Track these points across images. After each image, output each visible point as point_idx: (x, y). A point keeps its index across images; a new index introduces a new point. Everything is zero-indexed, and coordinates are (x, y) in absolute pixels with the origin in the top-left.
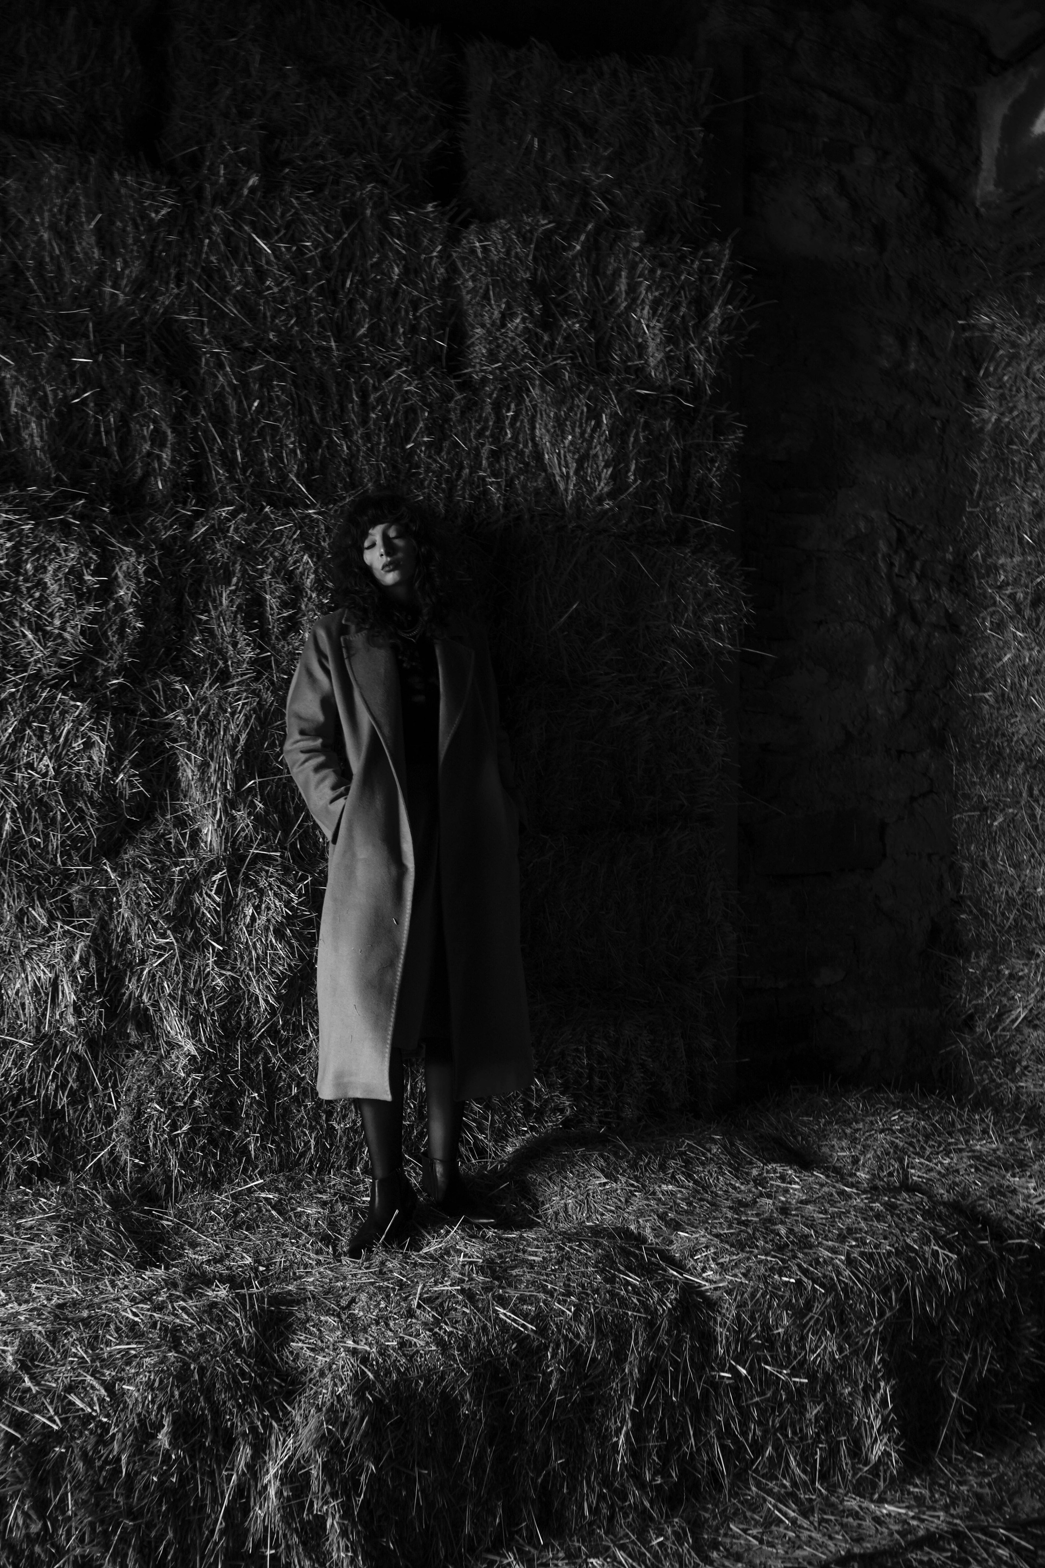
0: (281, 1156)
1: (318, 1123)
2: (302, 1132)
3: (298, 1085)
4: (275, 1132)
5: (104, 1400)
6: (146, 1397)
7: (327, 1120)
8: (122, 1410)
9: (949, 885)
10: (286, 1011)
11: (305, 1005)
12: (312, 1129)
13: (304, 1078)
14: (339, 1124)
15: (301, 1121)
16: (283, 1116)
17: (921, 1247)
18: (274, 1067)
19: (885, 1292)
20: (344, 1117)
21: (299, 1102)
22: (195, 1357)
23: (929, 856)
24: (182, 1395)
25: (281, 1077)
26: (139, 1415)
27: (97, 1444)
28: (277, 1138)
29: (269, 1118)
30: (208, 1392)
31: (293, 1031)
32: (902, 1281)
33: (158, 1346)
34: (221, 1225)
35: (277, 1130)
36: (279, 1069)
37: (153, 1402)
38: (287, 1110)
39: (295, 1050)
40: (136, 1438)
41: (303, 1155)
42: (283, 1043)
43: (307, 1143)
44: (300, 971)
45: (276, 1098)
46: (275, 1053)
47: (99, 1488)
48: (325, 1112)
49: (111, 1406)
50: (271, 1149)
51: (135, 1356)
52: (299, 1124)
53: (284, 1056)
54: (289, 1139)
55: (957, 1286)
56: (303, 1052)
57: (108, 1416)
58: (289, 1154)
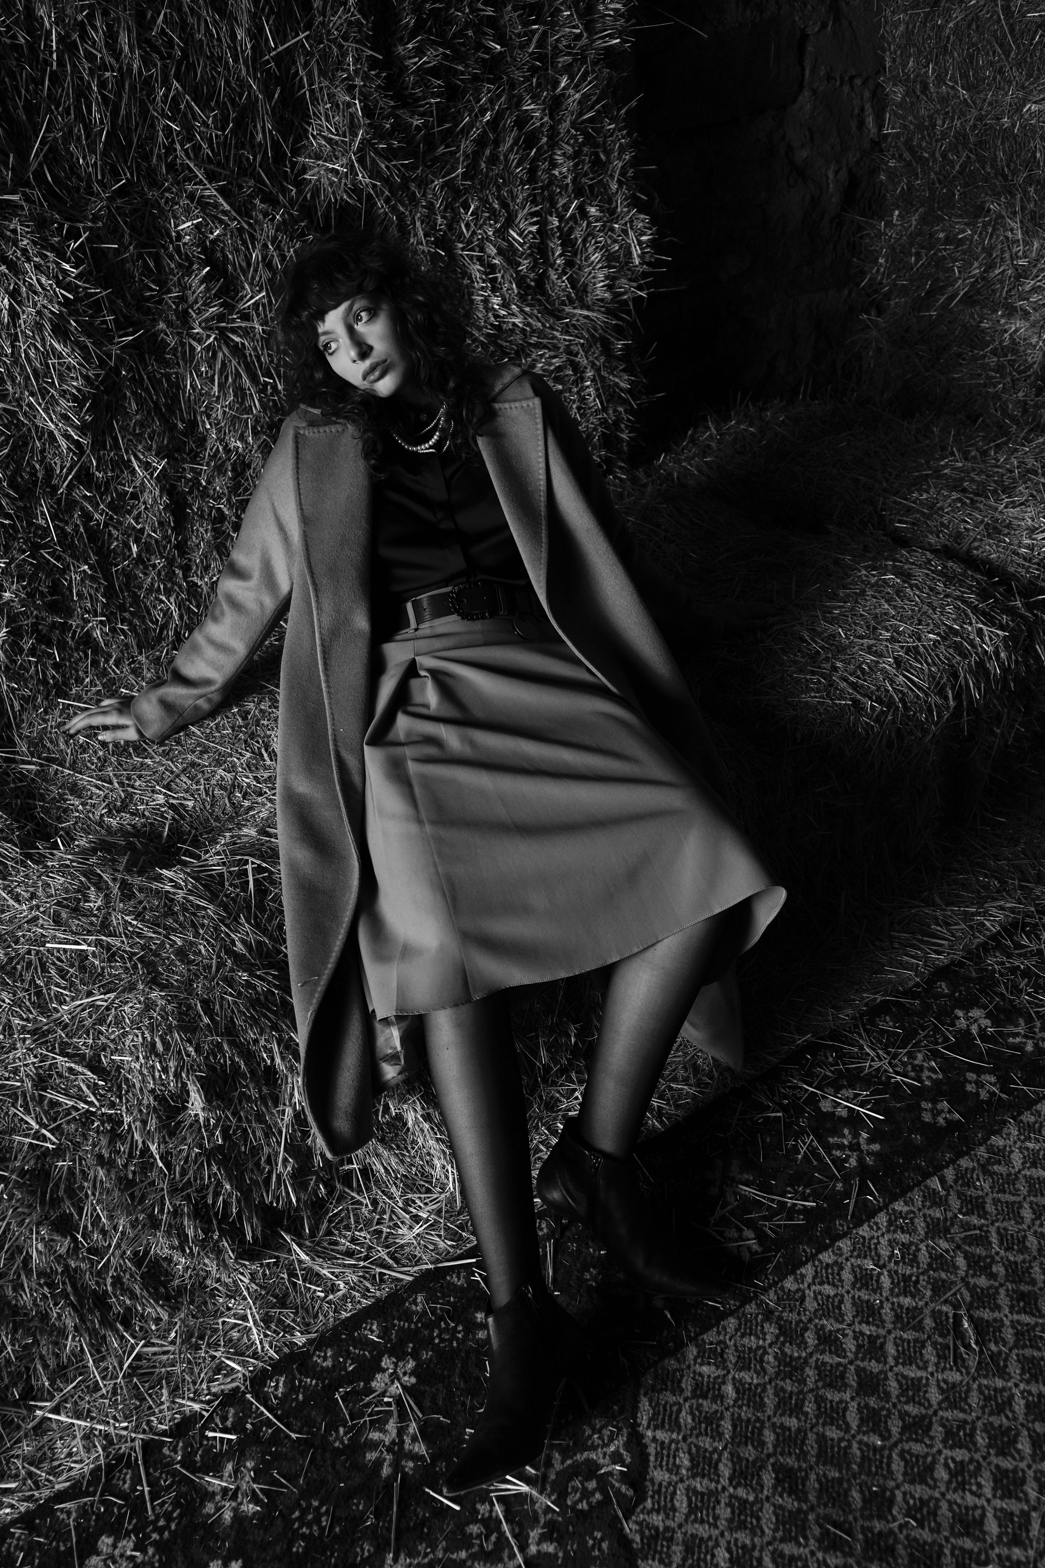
0: (137, 634)
1: (174, 583)
2: (157, 598)
3: (137, 541)
4: (122, 608)
5: (96, 1084)
6: (153, 1067)
7: (185, 577)
8: (127, 1092)
9: (870, 121)
10: (98, 445)
11: (121, 429)
12: (168, 593)
13: (142, 530)
14: (202, 578)
15: (152, 584)
16: (127, 585)
17: (961, 627)
18: (98, 525)
19: (942, 693)
20: (207, 568)
21: (143, 562)
22: (187, 986)
23: (852, 78)
24: (198, 1050)
25: (110, 535)
26: (153, 1091)
27: (111, 1142)
28: (127, 615)
29: (110, 593)
30: (231, 1032)
31: (113, 471)
32: (955, 675)
33: (132, 988)
34: (101, 753)
35: (124, 604)
36: (106, 525)
37: (165, 1070)
38: (129, 576)
39: (122, 495)
40: (159, 1117)
41: (164, 627)
42: (103, 488)
43: (167, 613)
44: (102, 383)
45: (111, 564)
46: (96, 506)
47: (131, 1183)
48: (180, 567)
49: (110, 1090)
50: (122, 630)
51: (108, 1009)
52: (150, 590)
53: (110, 506)
54: (142, 612)
55: (1003, 663)
56: (134, 496)
57: (112, 1105)
58: (147, 630)
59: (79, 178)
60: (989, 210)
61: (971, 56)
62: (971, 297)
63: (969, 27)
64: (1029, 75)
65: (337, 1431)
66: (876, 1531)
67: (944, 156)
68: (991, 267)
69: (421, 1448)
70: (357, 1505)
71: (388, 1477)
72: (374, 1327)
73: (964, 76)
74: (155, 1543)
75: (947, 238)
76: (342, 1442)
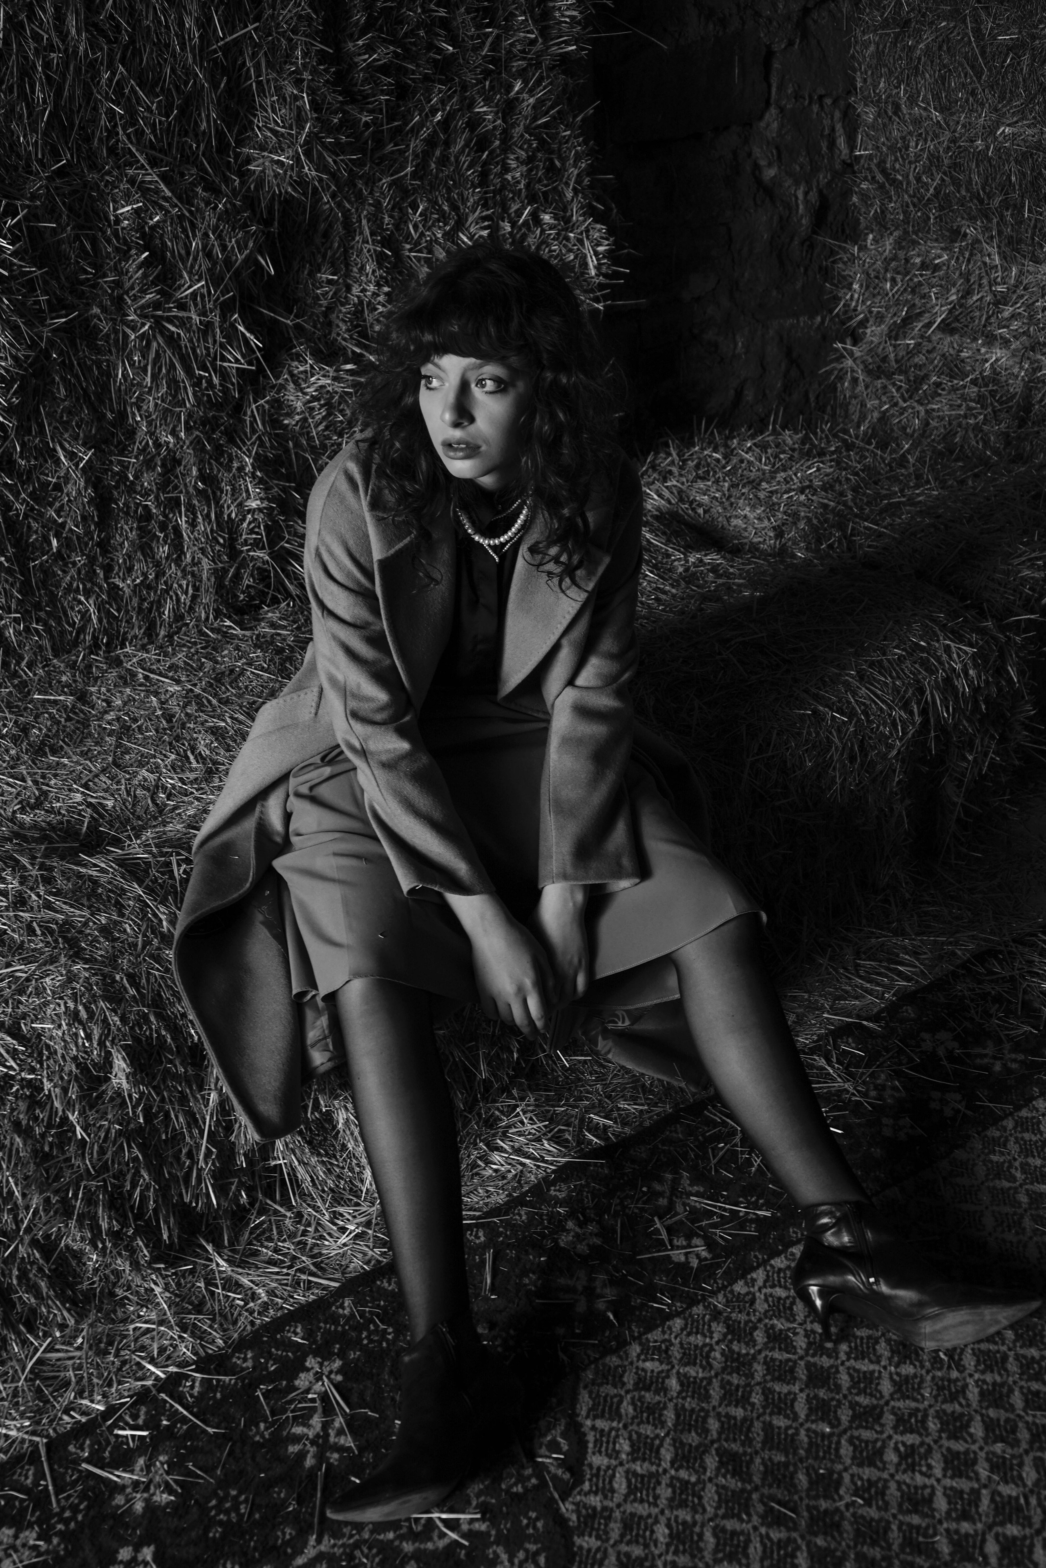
0: (52, 638)
1: (94, 584)
2: (75, 599)
3: (57, 536)
4: (38, 607)
5: (15, 1050)
6: (76, 1035)
7: (106, 578)
8: (48, 1058)
9: (841, 142)
10: (23, 430)
11: (48, 414)
12: (88, 594)
13: (63, 525)
15: (71, 584)
16: (44, 583)
17: (928, 643)
18: (18, 515)
19: (906, 707)
20: (130, 570)
21: (63, 559)
22: (112, 960)
23: (821, 98)
24: (123, 1019)
25: (29, 527)
26: (75, 1059)
27: (30, 1109)
28: (42, 614)
29: (26, 588)
30: (157, 1004)
31: (36, 459)
32: (922, 691)
33: (53, 960)
34: (13, 752)
35: (39, 603)
36: (26, 516)
37: (89, 1037)
38: (47, 573)
39: (45, 485)
40: (80, 1087)
41: (82, 630)
42: (24, 477)
43: (85, 616)
44: (31, 365)
45: (29, 559)
46: (17, 495)
47: (47, 1157)
48: (102, 567)
49: (30, 1055)
50: (36, 630)
51: (28, 980)
52: (69, 590)
53: (30, 495)
54: (59, 614)
55: (973, 682)
56: (58, 487)
57: (32, 1070)
58: (63, 633)
59: (19, 157)
60: (965, 235)
61: (943, 78)
62: (948, 325)
63: (940, 48)
64: (1002, 98)
65: (257, 1426)
66: (822, 1509)
67: (918, 179)
68: (968, 293)
69: (347, 1441)
70: (279, 1493)
71: (312, 1467)
72: (299, 1330)
73: (937, 97)
74: (60, 1533)
75: (923, 263)
76: (262, 1436)
